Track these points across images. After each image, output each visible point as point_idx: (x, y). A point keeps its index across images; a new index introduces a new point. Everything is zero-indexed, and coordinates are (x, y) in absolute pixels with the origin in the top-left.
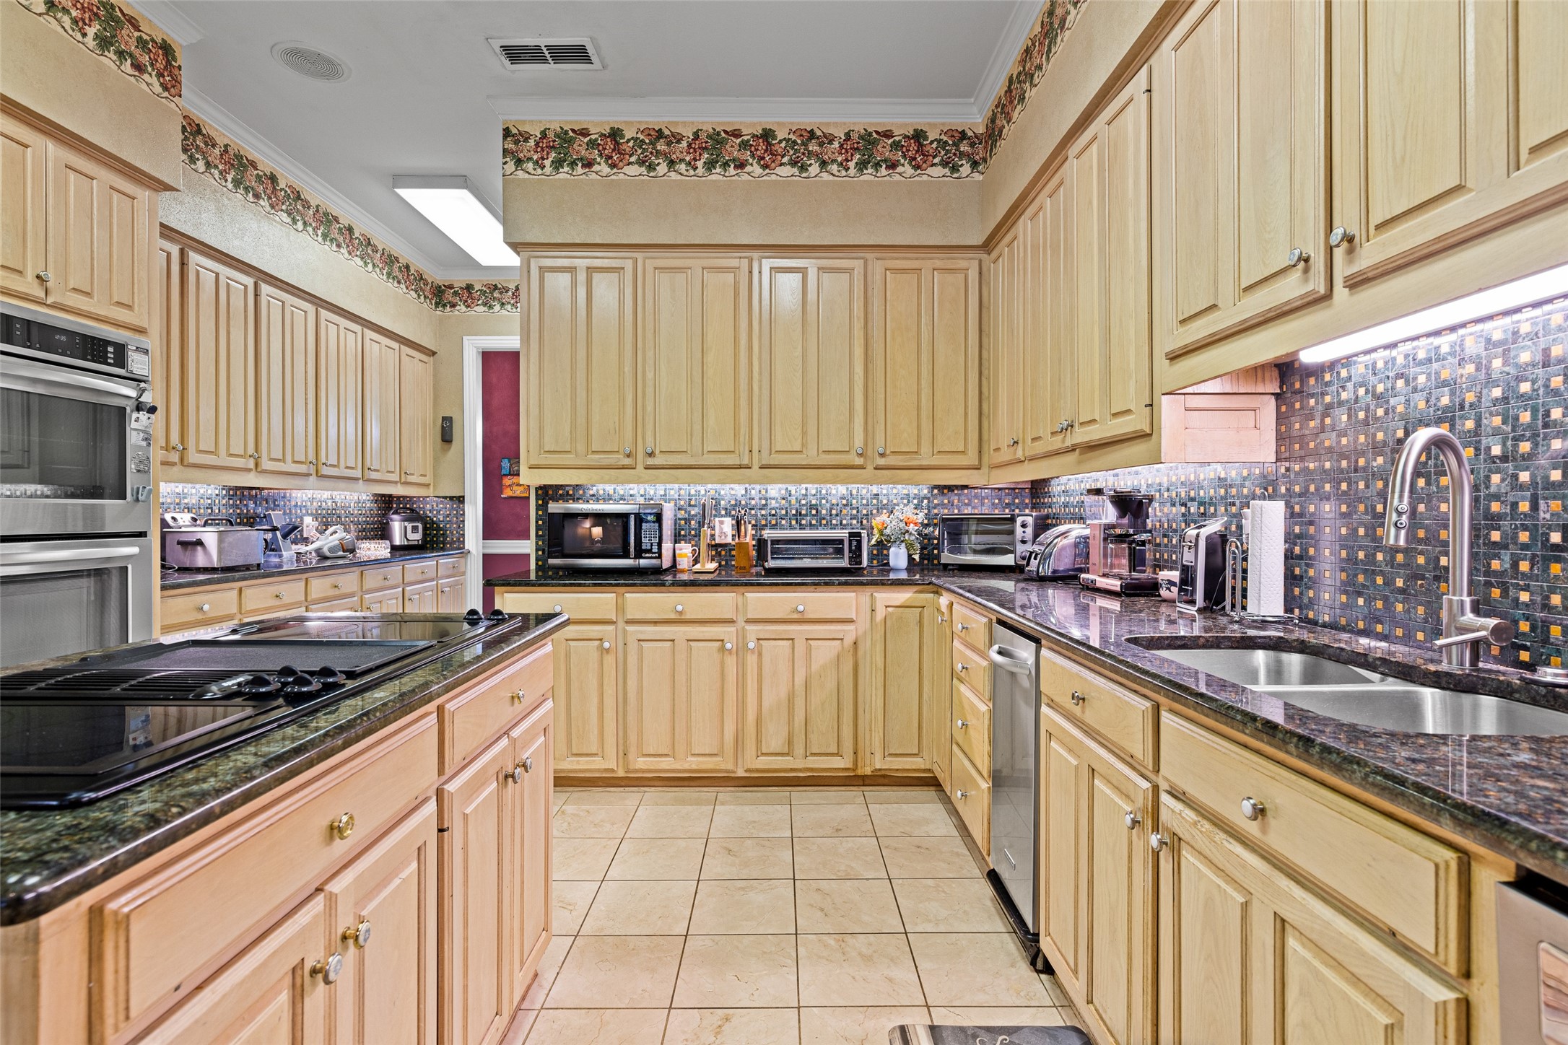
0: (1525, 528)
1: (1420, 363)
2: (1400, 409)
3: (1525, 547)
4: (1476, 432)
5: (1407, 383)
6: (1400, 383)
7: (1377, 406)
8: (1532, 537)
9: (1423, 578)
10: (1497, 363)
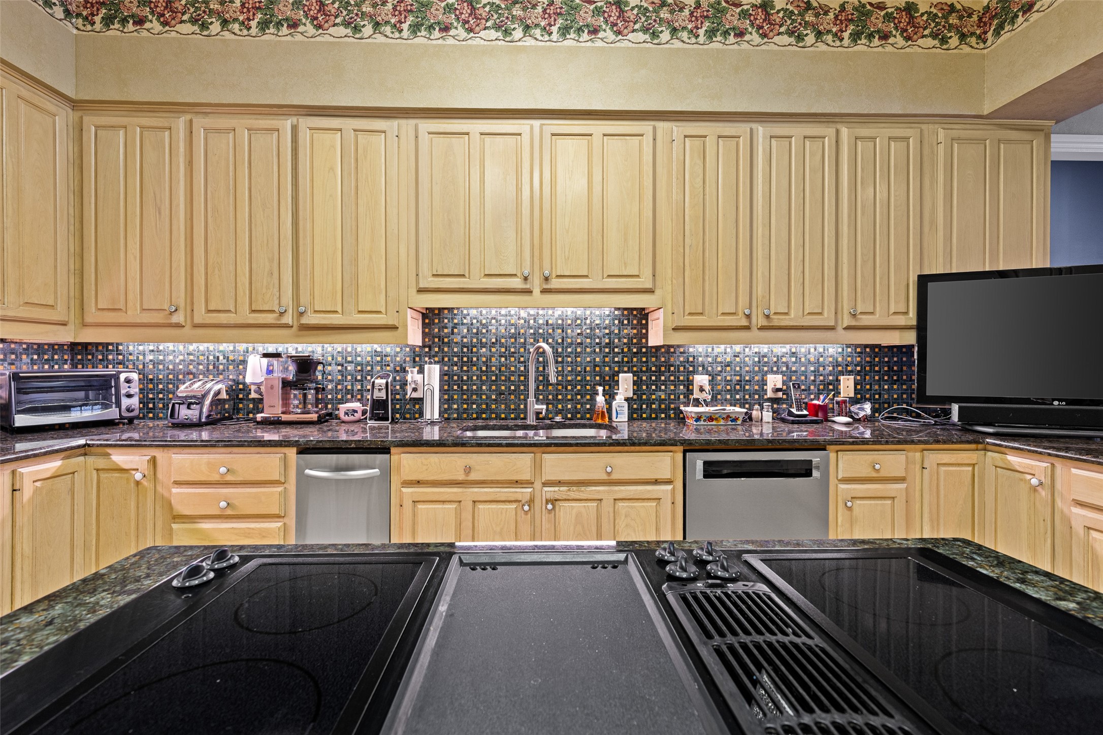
0: (541, 375)
1: (502, 315)
2: (494, 331)
3: (541, 381)
4: (525, 343)
5: (497, 321)
6: (494, 321)
7: (483, 328)
8: (544, 378)
9: (504, 394)
10: (532, 322)
